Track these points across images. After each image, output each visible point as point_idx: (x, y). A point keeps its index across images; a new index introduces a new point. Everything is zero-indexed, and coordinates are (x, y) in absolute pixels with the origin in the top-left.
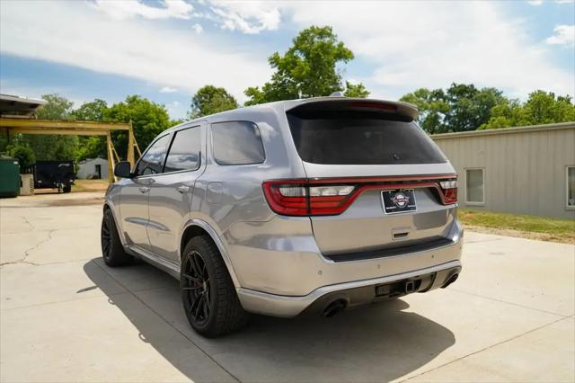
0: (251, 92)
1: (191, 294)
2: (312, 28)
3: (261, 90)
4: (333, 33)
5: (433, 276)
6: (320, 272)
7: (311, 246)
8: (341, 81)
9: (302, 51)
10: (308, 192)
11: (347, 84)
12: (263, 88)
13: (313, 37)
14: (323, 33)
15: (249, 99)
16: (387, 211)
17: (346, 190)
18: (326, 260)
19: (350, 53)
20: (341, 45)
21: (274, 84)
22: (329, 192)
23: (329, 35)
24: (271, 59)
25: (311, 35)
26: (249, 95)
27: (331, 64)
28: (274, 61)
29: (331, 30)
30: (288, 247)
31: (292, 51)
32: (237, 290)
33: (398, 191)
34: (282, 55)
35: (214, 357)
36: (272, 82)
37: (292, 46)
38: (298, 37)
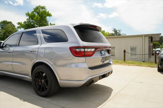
0: (19, 23)
1: (36, 84)
2: (40, 6)
3: (23, 23)
4: (46, 8)
5: (109, 73)
6: (88, 73)
7: (86, 66)
8: (48, 22)
9: (36, 12)
10: (84, 50)
11: (50, 23)
12: (24, 23)
13: (40, 9)
14: (43, 8)
15: (18, 26)
16: (101, 56)
17: (93, 50)
18: (89, 69)
19: (51, 14)
20: (48, 12)
21: (27, 22)
22: (89, 50)
23: (45, 9)
24: (26, 14)
25: (39, 8)
26: (19, 25)
27: (45, 17)
28: (28, 14)
29: (45, 7)
30: (77, 66)
31: (33, 12)
32: (59, 81)
33: (103, 50)
34: (30, 13)
35: (51, 102)
36: (27, 21)
37: (33, 10)
38: (35, 8)
